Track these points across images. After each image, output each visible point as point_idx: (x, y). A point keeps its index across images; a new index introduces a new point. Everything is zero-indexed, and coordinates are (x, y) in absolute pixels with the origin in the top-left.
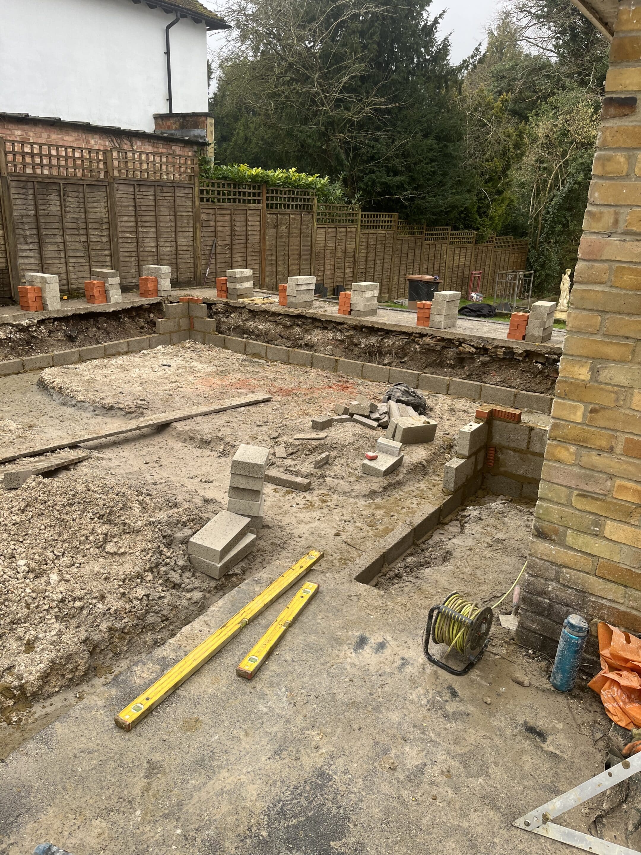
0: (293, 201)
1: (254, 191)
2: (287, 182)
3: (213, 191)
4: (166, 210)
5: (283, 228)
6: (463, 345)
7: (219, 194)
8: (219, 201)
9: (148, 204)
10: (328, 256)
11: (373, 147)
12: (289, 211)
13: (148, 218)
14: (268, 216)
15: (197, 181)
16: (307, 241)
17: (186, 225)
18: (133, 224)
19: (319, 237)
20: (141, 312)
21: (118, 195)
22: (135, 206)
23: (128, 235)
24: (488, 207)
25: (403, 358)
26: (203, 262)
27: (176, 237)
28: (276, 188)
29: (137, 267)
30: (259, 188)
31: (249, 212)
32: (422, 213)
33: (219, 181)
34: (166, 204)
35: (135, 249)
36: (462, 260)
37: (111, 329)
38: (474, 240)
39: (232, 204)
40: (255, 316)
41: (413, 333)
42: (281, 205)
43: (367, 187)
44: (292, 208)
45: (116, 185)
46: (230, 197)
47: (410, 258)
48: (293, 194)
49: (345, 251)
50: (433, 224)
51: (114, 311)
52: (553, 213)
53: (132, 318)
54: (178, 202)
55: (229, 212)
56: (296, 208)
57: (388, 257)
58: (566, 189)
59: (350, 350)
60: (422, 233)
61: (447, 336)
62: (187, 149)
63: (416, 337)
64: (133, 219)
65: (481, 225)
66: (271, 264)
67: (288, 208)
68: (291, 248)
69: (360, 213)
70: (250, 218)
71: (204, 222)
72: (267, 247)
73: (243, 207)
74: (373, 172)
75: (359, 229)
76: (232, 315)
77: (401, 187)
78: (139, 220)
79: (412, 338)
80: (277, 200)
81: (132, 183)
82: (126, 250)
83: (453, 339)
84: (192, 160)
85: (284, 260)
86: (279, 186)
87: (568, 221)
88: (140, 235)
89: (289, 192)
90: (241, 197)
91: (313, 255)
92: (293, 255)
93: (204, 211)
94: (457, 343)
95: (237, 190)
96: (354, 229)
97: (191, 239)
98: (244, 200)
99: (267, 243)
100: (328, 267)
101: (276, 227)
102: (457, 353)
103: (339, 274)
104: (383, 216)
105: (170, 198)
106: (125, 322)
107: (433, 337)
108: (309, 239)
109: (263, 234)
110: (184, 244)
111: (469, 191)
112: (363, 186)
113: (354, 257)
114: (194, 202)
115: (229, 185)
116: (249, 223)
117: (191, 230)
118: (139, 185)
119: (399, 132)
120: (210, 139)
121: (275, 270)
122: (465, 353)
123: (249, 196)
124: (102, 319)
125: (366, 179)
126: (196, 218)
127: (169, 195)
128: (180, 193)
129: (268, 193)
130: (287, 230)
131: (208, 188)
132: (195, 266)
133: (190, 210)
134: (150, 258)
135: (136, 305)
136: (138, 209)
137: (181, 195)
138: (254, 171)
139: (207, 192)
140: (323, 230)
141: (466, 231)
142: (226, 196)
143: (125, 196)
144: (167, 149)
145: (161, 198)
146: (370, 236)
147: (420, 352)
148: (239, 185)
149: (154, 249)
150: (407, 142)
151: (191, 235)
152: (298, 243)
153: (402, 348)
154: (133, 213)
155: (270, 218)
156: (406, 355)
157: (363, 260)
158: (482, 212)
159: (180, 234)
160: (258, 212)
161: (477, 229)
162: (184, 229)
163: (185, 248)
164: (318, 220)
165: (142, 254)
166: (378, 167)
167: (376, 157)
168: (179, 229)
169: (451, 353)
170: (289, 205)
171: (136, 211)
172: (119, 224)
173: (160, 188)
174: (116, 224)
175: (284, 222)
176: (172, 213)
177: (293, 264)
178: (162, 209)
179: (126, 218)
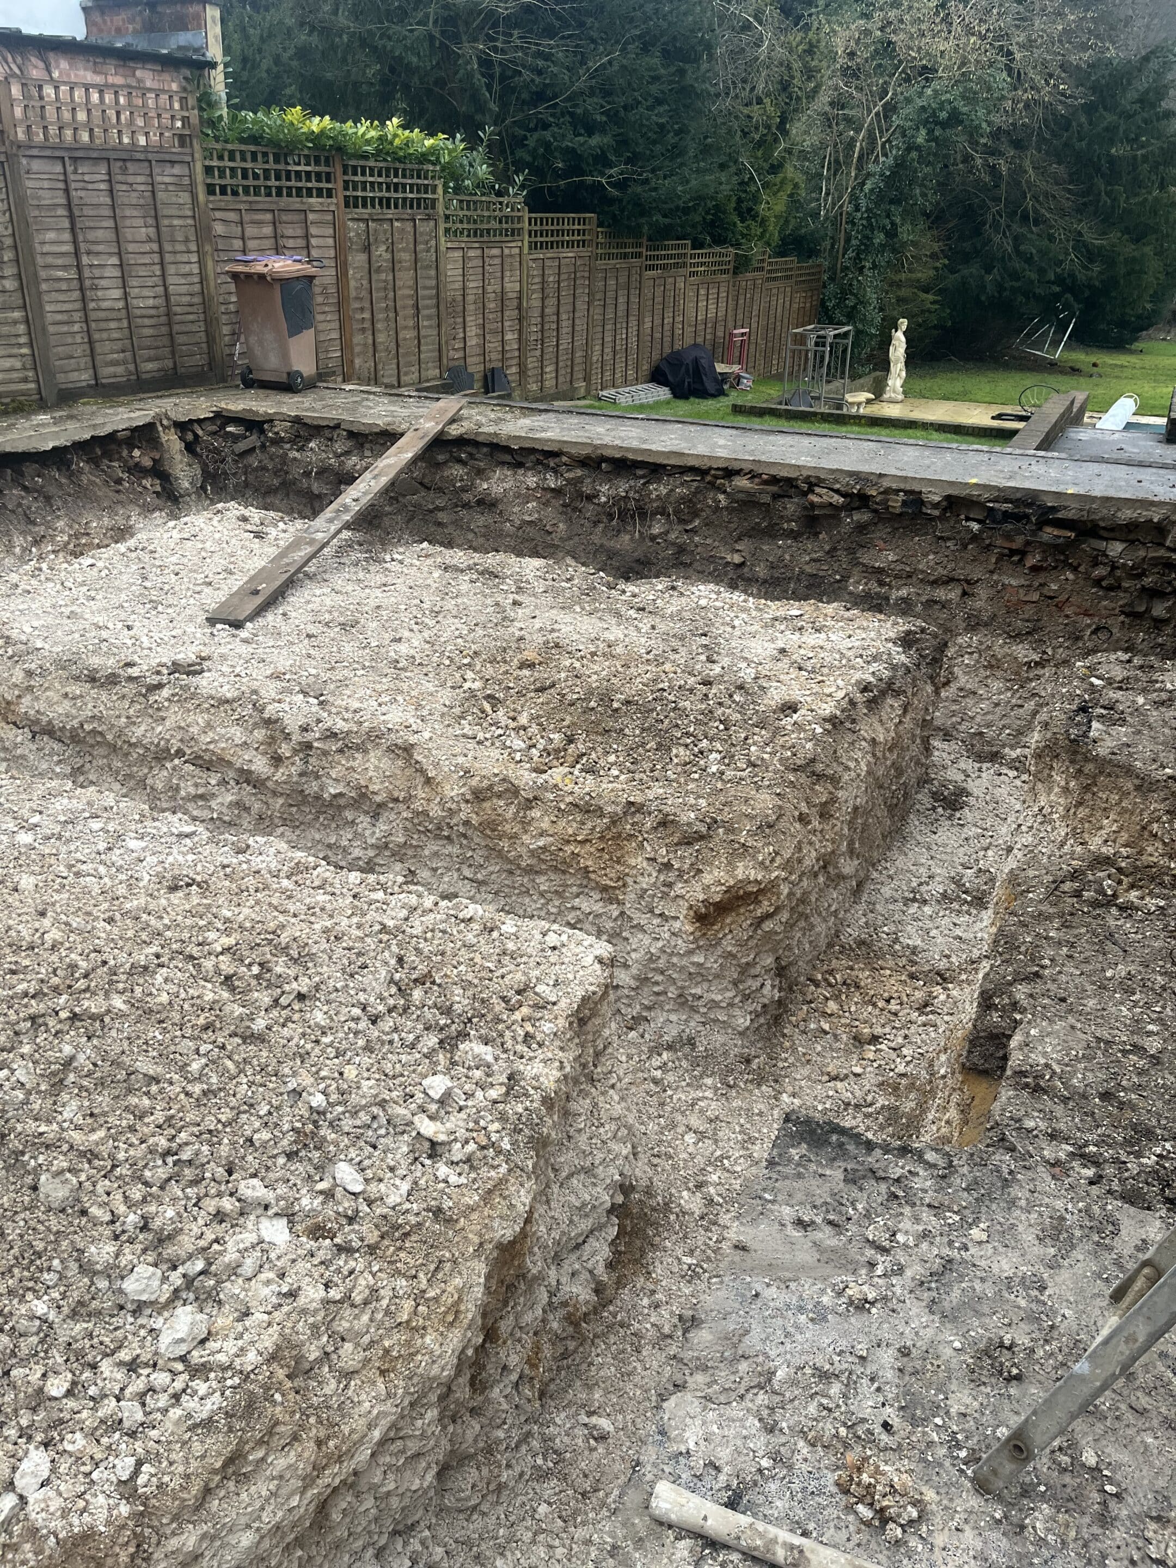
0: (396, 191)
1: (317, 169)
2: (384, 148)
3: (232, 169)
4: (135, 213)
5: (380, 250)
6: (817, 490)
7: (245, 176)
8: (246, 190)
9: (95, 201)
10: (470, 308)
11: (540, 73)
12: (390, 213)
13: (100, 234)
14: (350, 224)
15: (196, 146)
16: (429, 278)
17: (183, 248)
18: (68, 248)
19: (452, 270)
20: (113, 447)
21: (30, 184)
22: (69, 206)
23: (60, 274)
24: (756, 198)
25: (691, 522)
26: (226, 330)
27: (163, 276)
28: (362, 163)
29: (87, 347)
30: (327, 163)
31: (311, 217)
32: (642, 214)
33: (243, 147)
34: (134, 202)
35: (78, 305)
36: (712, 307)
37: (52, 490)
38: (731, 267)
39: (274, 198)
40: (362, 445)
41: (710, 468)
42: (373, 199)
43: (534, 158)
44: (396, 207)
45: (24, 161)
46: (269, 183)
47: (622, 307)
48: (396, 176)
49: (502, 297)
50: (661, 235)
51: (54, 448)
52: (868, 210)
53: (94, 461)
54: (161, 195)
55: (269, 216)
56: (404, 206)
57: (581, 306)
58: (890, 161)
59: (575, 509)
60: (639, 255)
61: (784, 473)
62: (166, 76)
63: (716, 477)
64: (67, 236)
65: (744, 236)
66: (363, 330)
67: (388, 207)
68: (399, 293)
69: (527, 216)
70: (313, 230)
71: (219, 241)
72: (353, 294)
73: (298, 206)
74: (546, 126)
75: (526, 250)
76: (312, 445)
77: (602, 161)
78: (81, 238)
79: (709, 478)
80: (364, 189)
81: (57, 154)
82: (59, 307)
83: (796, 479)
84: (183, 100)
85: (387, 319)
86: (365, 156)
87: (893, 224)
88: (87, 273)
89: (388, 170)
90: (293, 183)
91: (442, 307)
92: (404, 307)
93: (218, 215)
94: (805, 487)
95: (281, 167)
96: (517, 251)
97: (197, 280)
98: (299, 189)
99: (352, 284)
100: (472, 331)
101: (367, 248)
102: (805, 508)
103: (493, 345)
104: (569, 221)
105: (142, 188)
106: (80, 470)
107: (753, 475)
108: (433, 273)
109: (342, 266)
110: (184, 289)
111: (722, 167)
112: (528, 158)
113: (519, 308)
114: (194, 196)
115: (265, 154)
116: (314, 241)
117: (194, 258)
118: (75, 160)
119: (593, 41)
120: (215, 52)
121: (370, 341)
122: (822, 506)
123: (309, 180)
124: (29, 468)
125: (531, 142)
126: (202, 232)
127: (140, 179)
128: (165, 176)
129: (345, 173)
130: (389, 256)
131: (221, 164)
132: (211, 339)
133: (190, 213)
134: (113, 325)
135: (102, 432)
136: (77, 213)
137: (167, 180)
138: (316, 124)
139: (222, 174)
140: (458, 254)
141: (718, 249)
142: (261, 182)
143: (46, 185)
144: (125, 76)
145: (124, 187)
146: (548, 263)
147: (727, 508)
148: (286, 156)
149: (121, 304)
150: (610, 62)
151: (196, 271)
152: (411, 283)
153: (688, 501)
154: (66, 224)
155: (354, 229)
156: (696, 514)
157: (536, 313)
158: (747, 212)
159: (171, 269)
160: (329, 217)
161: (737, 245)
162: (179, 258)
163: (186, 299)
164: (447, 230)
165: (93, 315)
166: (553, 115)
167: (549, 93)
168: (169, 258)
169: (791, 507)
170: (388, 199)
171: (71, 217)
172: (38, 248)
173: (119, 164)
174: (31, 249)
175: (382, 237)
176: (151, 221)
177: (406, 328)
178: (128, 213)
179: (51, 236)
